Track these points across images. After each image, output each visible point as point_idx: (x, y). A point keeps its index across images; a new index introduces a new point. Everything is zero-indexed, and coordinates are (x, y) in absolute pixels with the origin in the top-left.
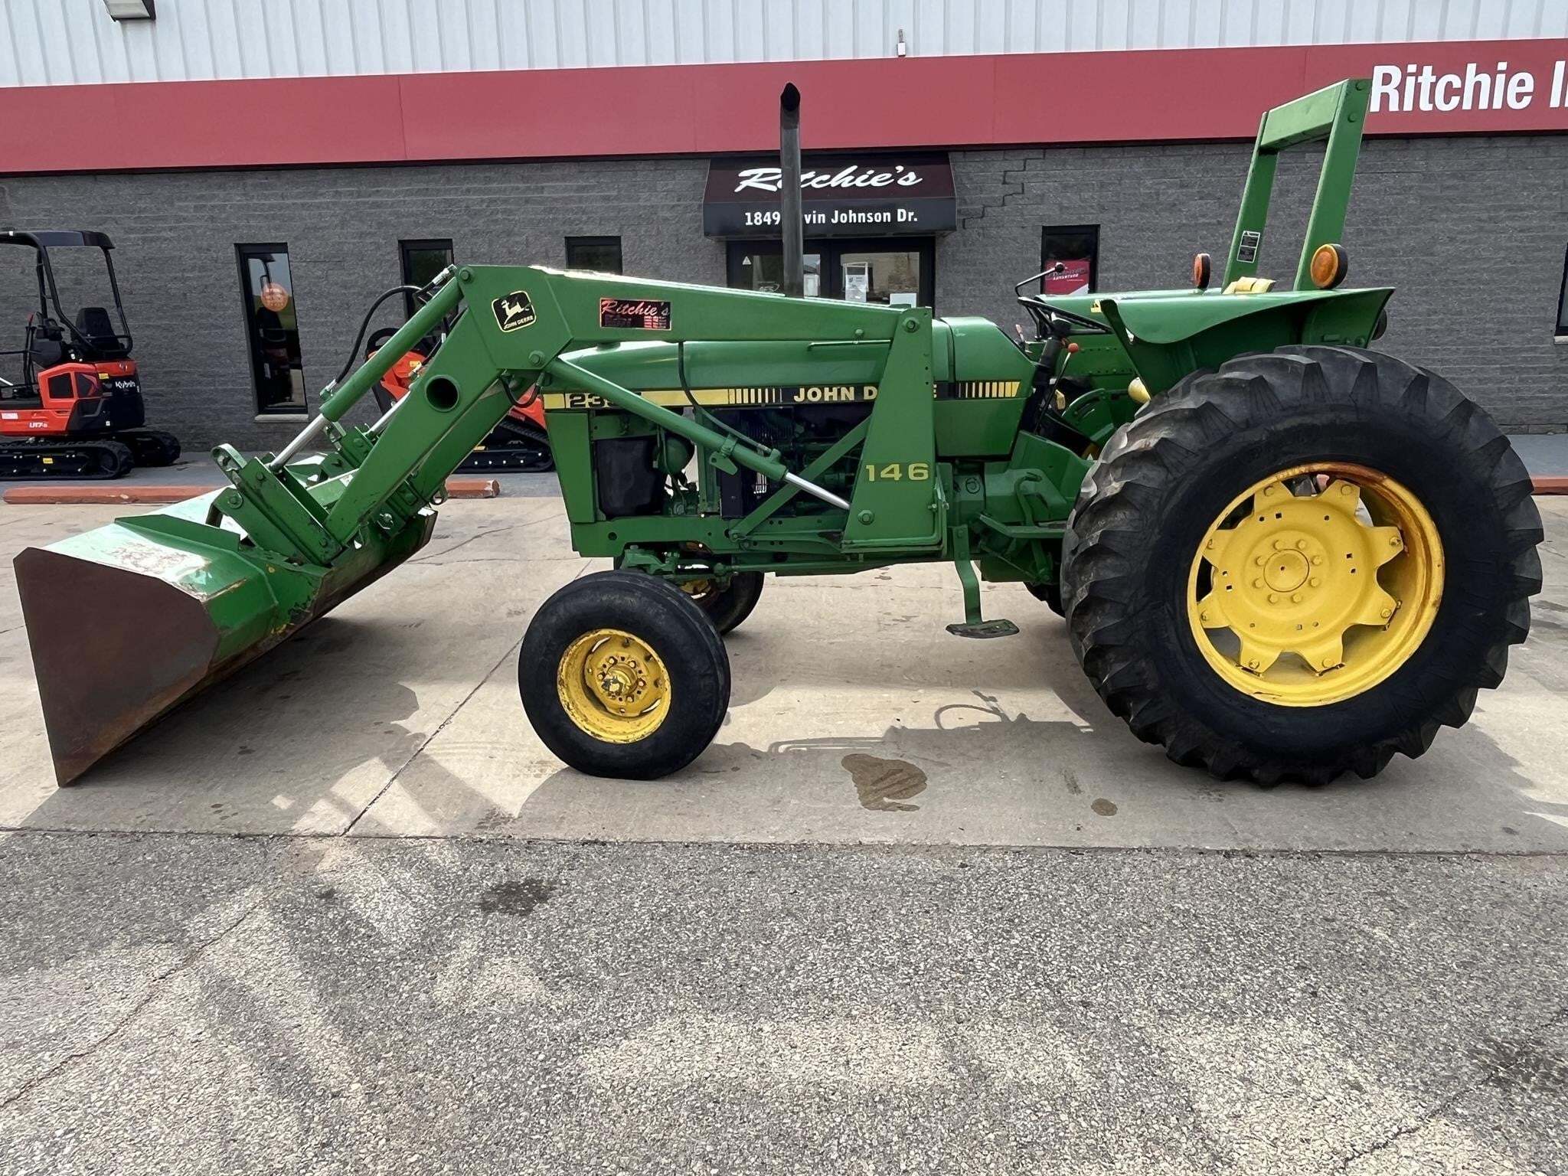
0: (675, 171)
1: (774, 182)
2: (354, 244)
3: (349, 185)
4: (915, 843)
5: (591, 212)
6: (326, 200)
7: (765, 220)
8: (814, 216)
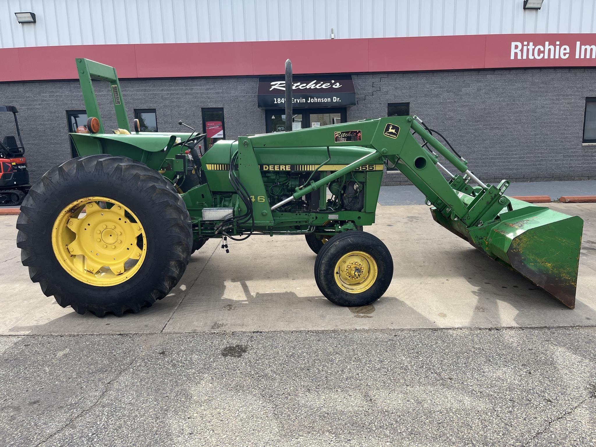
0: (245, 82)
1: (284, 87)
4: (376, 328)
5: (212, 98)
6: (104, 93)
7: (282, 101)
8: (301, 100)
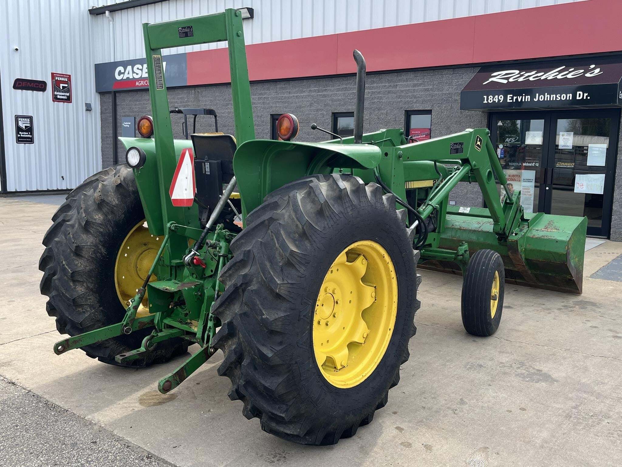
0: (463, 74)
1: (507, 79)
2: (314, 114)
3: (315, 87)
5: (419, 97)
6: (306, 94)
7: (494, 100)
8: (524, 97)
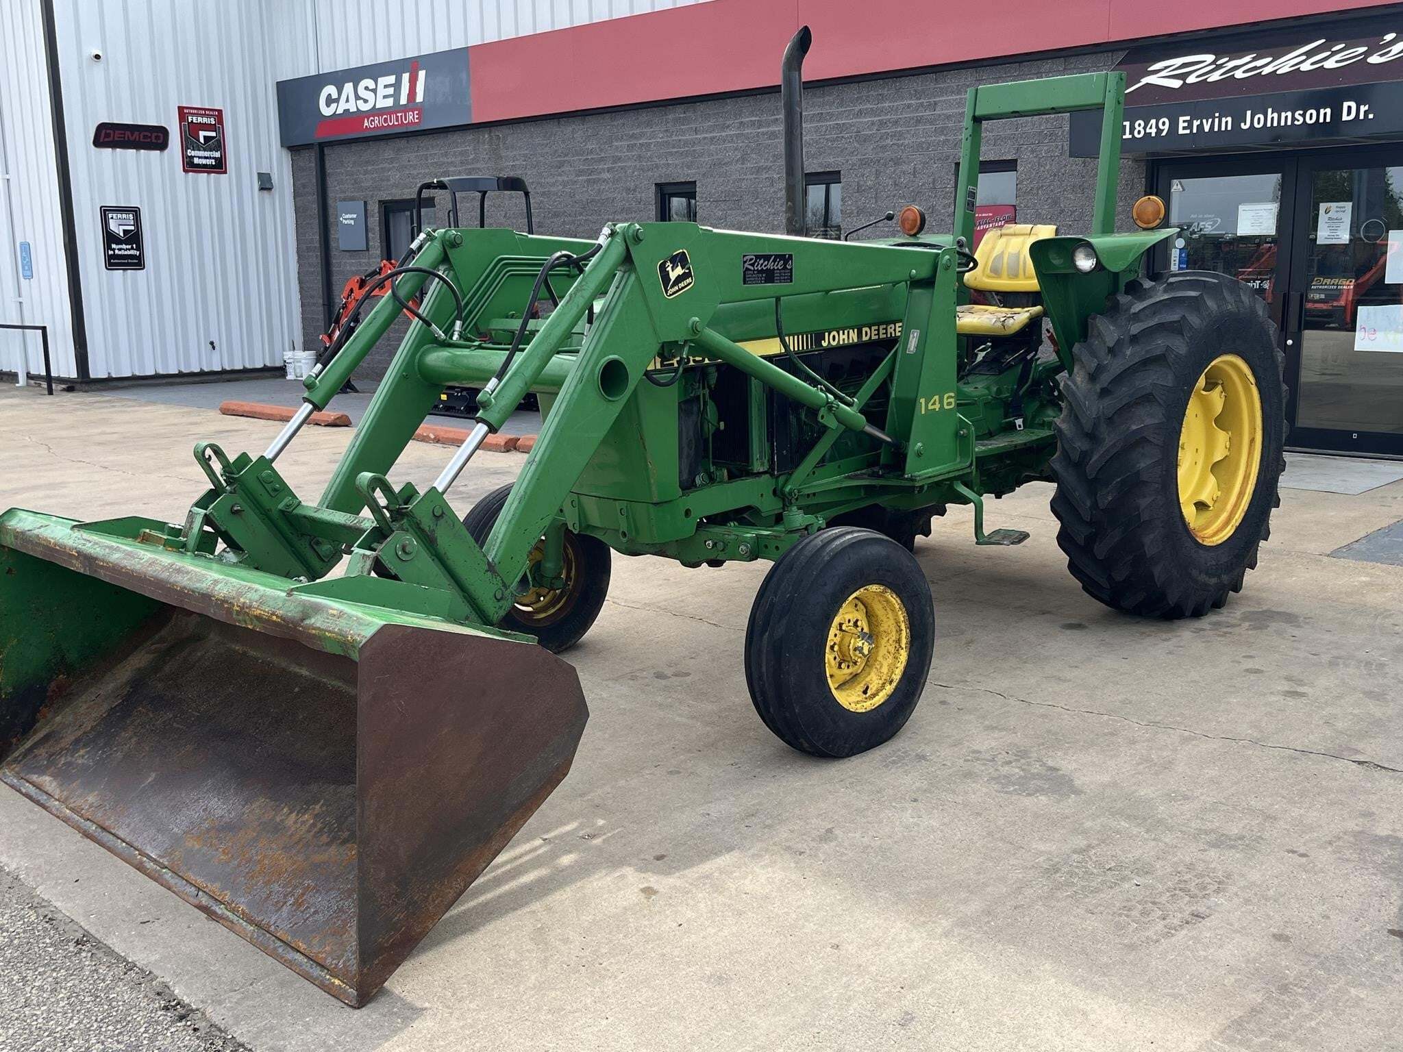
0: (1088, 69)
2: (751, 180)
5: (986, 130)
6: (732, 133)
7: (1148, 130)
8: (1217, 120)
